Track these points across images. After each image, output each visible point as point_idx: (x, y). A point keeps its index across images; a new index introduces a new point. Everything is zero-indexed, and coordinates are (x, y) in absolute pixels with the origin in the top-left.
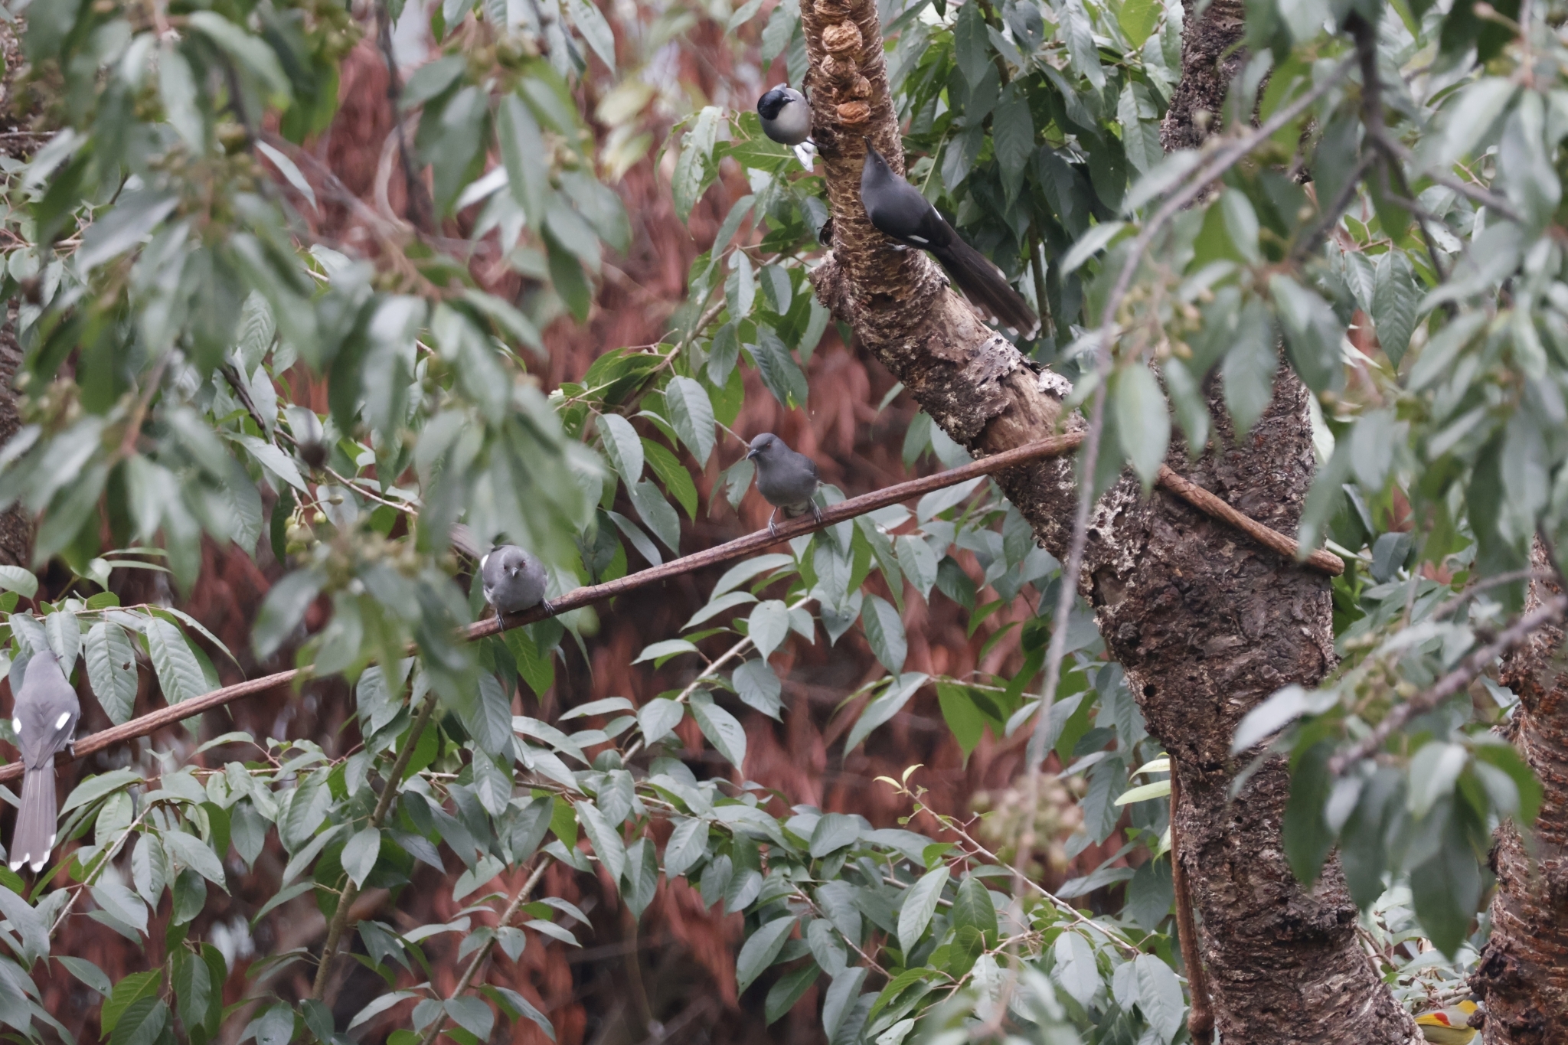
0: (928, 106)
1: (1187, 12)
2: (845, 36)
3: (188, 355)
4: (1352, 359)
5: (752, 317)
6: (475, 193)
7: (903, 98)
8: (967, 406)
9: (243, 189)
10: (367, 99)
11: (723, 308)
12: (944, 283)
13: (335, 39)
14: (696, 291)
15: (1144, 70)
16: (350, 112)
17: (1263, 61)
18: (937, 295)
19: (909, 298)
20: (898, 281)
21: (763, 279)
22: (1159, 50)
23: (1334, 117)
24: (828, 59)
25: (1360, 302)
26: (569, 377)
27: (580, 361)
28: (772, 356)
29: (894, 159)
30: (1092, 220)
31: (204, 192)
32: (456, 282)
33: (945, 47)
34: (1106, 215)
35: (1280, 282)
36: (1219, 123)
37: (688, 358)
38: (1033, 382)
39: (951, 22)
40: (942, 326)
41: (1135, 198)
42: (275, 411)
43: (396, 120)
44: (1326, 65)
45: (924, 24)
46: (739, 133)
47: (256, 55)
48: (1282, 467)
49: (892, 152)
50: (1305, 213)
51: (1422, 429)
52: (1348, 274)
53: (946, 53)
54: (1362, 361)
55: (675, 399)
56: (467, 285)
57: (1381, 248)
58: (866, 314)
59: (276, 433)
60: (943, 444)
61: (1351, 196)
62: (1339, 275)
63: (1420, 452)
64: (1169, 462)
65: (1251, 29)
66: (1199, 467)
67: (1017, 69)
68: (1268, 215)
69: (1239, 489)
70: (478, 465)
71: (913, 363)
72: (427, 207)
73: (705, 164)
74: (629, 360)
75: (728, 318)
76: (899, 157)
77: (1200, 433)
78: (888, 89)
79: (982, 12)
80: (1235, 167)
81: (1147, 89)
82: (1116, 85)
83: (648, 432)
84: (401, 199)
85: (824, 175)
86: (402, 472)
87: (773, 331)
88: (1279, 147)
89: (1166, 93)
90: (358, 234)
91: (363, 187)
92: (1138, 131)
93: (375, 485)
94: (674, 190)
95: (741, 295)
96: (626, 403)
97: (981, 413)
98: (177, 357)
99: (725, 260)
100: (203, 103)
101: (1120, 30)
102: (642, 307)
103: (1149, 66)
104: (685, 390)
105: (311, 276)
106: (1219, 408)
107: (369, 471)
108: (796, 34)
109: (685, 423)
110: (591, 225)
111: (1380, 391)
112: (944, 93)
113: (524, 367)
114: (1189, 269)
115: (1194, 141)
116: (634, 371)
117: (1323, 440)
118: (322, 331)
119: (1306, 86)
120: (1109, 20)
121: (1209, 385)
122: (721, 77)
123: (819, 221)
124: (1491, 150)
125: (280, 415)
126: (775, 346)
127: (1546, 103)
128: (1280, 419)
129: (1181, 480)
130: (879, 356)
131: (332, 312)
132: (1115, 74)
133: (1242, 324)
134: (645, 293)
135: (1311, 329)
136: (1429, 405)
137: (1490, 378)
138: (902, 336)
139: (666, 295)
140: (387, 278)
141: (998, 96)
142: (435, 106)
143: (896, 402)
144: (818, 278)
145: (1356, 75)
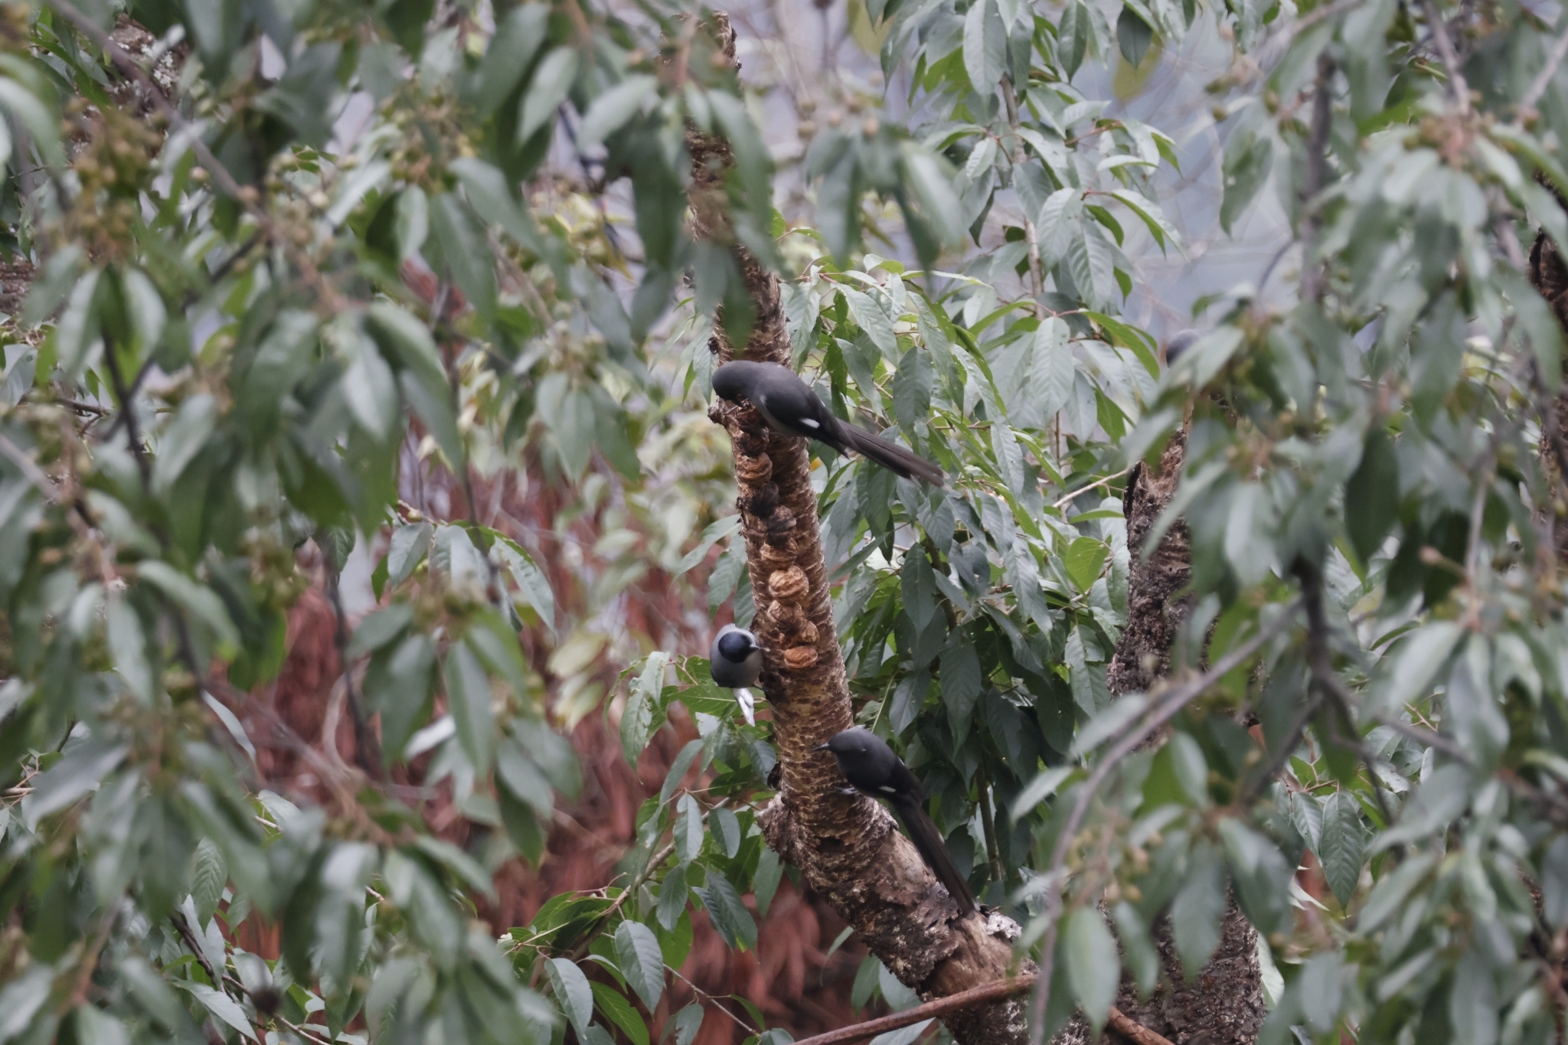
0: (876, 651)
1: (1133, 557)
2: (791, 581)
3: (139, 904)
4: (1301, 902)
5: (699, 859)
6: (424, 740)
7: (850, 642)
8: (917, 949)
9: (193, 737)
10: (314, 647)
11: (671, 851)
12: (892, 827)
13: (282, 588)
14: (645, 835)
15: (1091, 614)
16: (298, 660)
17: (1209, 607)
18: (886, 838)
19: (858, 841)
20: (846, 825)
21: (712, 825)
22: (1105, 594)
23: (1281, 661)
24: (774, 605)
25: (1308, 844)
26: (519, 922)
27: (529, 905)
28: (722, 900)
29: (842, 703)
30: (1041, 764)
31: (155, 741)
32: (407, 829)
33: (892, 592)
34: (1055, 759)
35: (1229, 825)
36: (1165, 667)
37: (636, 902)
38: (982, 925)
39: (898, 567)
40: (891, 869)
41: (1084, 741)
42: (223, 958)
43: (344, 668)
44: (1273, 610)
45: (871, 568)
46: (686, 678)
47: (204, 603)
48: (1230, 1009)
49: (839, 696)
50: (1253, 756)
51: (1371, 971)
52: (1296, 816)
53: (893, 597)
54: (1310, 904)
55: (624, 944)
56: (417, 830)
57: (1327, 789)
58: (814, 857)
59: (224, 979)
60: (891, 987)
61: (1298, 740)
62: (1287, 815)
63: (1370, 991)
64: (1119, 1004)
65: (1197, 574)
66: (1148, 1009)
67: (964, 614)
68: (1216, 759)
69: (1188, 1031)
70: (429, 1011)
71: (862, 906)
72: (376, 753)
73: (653, 709)
74: (578, 904)
75: (677, 861)
76: (846, 701)
77: (1150, 976)
78: (835, 634)
79: (928, 556)
80: (1183, 711)
81: (1094, 633)
82: (1063, 628)
83: (596, 975)
84: (349, 746)
85: (771, 720)
86: (352, 1019)
87: (722, 874)
88: (1227, 691)
89: (1114, 637)
90: (306, 780)
91: (312, 734)
92: (1085, 674)
93: (324, 1030)
94: (623, 735)
95: (689, 838)
96: (574, 948)
97: (930, 956)
98: (128, 906)
99: (674, 803)
100: (152, 653)
101: (1066, 574)
102: (591, 852)
103: (1096, 610)
104: (634, 932)
105: (260, 823)
106: (1167, 951)
107: (318, 1017)
108: (743, 580)
109: (634, 968)
110: (543, 773)
111: (1329, 932)
112: (891, 637)
113: (475, 911)
114: (1138, 814)
115: (1140, 684)
116: (583, 915)
117: (1272, 982)
118: (274, 877)
119: (1253, 631)
120: (1056, 564)
121: (1158, 927)
122: (669, 623)
123: (767, 764)
124: (1438, 691)
125: (229, 961)
126: (724, 888)
127: (1493, 648)
128: (1228, 961)
129: (1130, 1022)
130: (828, 900)
131: (284, 859)
132: (1062, 618)
133: (1191, 867)
134: (596, 837)
135: (1260, 872)
136: (1378, 947)
137: (1439, 920)
138: (851, 879)
139: (615, 840)
140: (339, 825)
141: (945, 640)
142: (383, 654)
143: (846, 946)
144: (767, 822)
145: (1302, 619)
